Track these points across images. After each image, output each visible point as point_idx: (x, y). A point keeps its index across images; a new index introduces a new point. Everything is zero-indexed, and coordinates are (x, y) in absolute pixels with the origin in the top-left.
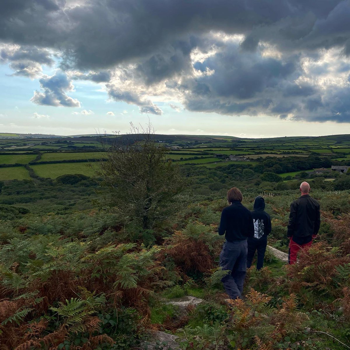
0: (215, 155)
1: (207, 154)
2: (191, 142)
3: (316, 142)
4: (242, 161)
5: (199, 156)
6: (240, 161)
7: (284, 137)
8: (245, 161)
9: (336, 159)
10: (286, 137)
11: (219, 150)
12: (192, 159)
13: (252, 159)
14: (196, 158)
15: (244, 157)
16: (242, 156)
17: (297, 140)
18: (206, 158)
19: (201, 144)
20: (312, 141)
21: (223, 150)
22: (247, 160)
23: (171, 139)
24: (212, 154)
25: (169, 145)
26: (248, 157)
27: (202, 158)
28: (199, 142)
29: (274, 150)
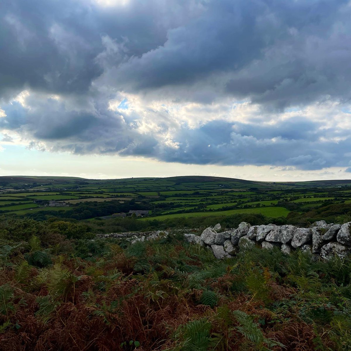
0: (35, 201)
1: (28, 200)
2: (28, 184)
3: (157, 183)
4: (61, 206)
5: (17, 203)
6: (59, 206)
7: (131, 178)
8: (64, 206)
9: (152, 202)
10: (133, 178)
11: (44, 195)
12: (9, 205)
13: (72, 204)
14: (13, 205)
15: (64, 202)
16: (62, 201)
17: (140, 181)
18: (24, 204)
19: (40, 186)
20: (154, 183)
21: (48, 195)
22: (67, 205)
23: (6, 181)
24: (33, 200)
25: (2, 188)
26: (69, 202)
27: (20, 204)
28: (38, 184)
29: (103, 194)
